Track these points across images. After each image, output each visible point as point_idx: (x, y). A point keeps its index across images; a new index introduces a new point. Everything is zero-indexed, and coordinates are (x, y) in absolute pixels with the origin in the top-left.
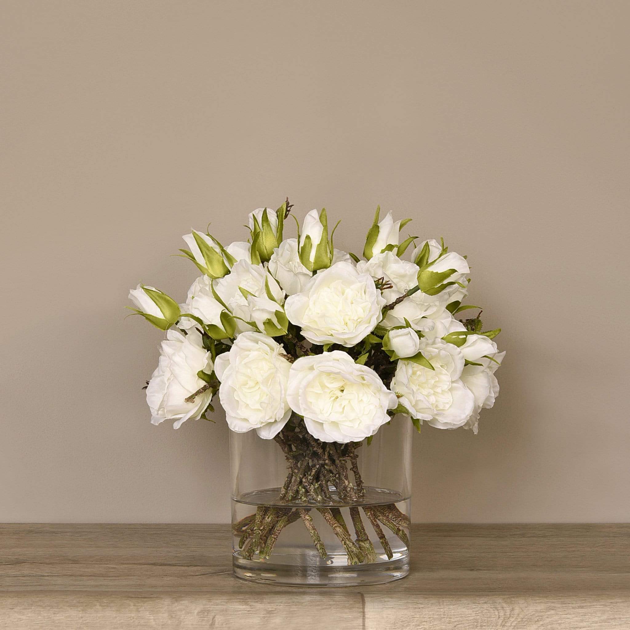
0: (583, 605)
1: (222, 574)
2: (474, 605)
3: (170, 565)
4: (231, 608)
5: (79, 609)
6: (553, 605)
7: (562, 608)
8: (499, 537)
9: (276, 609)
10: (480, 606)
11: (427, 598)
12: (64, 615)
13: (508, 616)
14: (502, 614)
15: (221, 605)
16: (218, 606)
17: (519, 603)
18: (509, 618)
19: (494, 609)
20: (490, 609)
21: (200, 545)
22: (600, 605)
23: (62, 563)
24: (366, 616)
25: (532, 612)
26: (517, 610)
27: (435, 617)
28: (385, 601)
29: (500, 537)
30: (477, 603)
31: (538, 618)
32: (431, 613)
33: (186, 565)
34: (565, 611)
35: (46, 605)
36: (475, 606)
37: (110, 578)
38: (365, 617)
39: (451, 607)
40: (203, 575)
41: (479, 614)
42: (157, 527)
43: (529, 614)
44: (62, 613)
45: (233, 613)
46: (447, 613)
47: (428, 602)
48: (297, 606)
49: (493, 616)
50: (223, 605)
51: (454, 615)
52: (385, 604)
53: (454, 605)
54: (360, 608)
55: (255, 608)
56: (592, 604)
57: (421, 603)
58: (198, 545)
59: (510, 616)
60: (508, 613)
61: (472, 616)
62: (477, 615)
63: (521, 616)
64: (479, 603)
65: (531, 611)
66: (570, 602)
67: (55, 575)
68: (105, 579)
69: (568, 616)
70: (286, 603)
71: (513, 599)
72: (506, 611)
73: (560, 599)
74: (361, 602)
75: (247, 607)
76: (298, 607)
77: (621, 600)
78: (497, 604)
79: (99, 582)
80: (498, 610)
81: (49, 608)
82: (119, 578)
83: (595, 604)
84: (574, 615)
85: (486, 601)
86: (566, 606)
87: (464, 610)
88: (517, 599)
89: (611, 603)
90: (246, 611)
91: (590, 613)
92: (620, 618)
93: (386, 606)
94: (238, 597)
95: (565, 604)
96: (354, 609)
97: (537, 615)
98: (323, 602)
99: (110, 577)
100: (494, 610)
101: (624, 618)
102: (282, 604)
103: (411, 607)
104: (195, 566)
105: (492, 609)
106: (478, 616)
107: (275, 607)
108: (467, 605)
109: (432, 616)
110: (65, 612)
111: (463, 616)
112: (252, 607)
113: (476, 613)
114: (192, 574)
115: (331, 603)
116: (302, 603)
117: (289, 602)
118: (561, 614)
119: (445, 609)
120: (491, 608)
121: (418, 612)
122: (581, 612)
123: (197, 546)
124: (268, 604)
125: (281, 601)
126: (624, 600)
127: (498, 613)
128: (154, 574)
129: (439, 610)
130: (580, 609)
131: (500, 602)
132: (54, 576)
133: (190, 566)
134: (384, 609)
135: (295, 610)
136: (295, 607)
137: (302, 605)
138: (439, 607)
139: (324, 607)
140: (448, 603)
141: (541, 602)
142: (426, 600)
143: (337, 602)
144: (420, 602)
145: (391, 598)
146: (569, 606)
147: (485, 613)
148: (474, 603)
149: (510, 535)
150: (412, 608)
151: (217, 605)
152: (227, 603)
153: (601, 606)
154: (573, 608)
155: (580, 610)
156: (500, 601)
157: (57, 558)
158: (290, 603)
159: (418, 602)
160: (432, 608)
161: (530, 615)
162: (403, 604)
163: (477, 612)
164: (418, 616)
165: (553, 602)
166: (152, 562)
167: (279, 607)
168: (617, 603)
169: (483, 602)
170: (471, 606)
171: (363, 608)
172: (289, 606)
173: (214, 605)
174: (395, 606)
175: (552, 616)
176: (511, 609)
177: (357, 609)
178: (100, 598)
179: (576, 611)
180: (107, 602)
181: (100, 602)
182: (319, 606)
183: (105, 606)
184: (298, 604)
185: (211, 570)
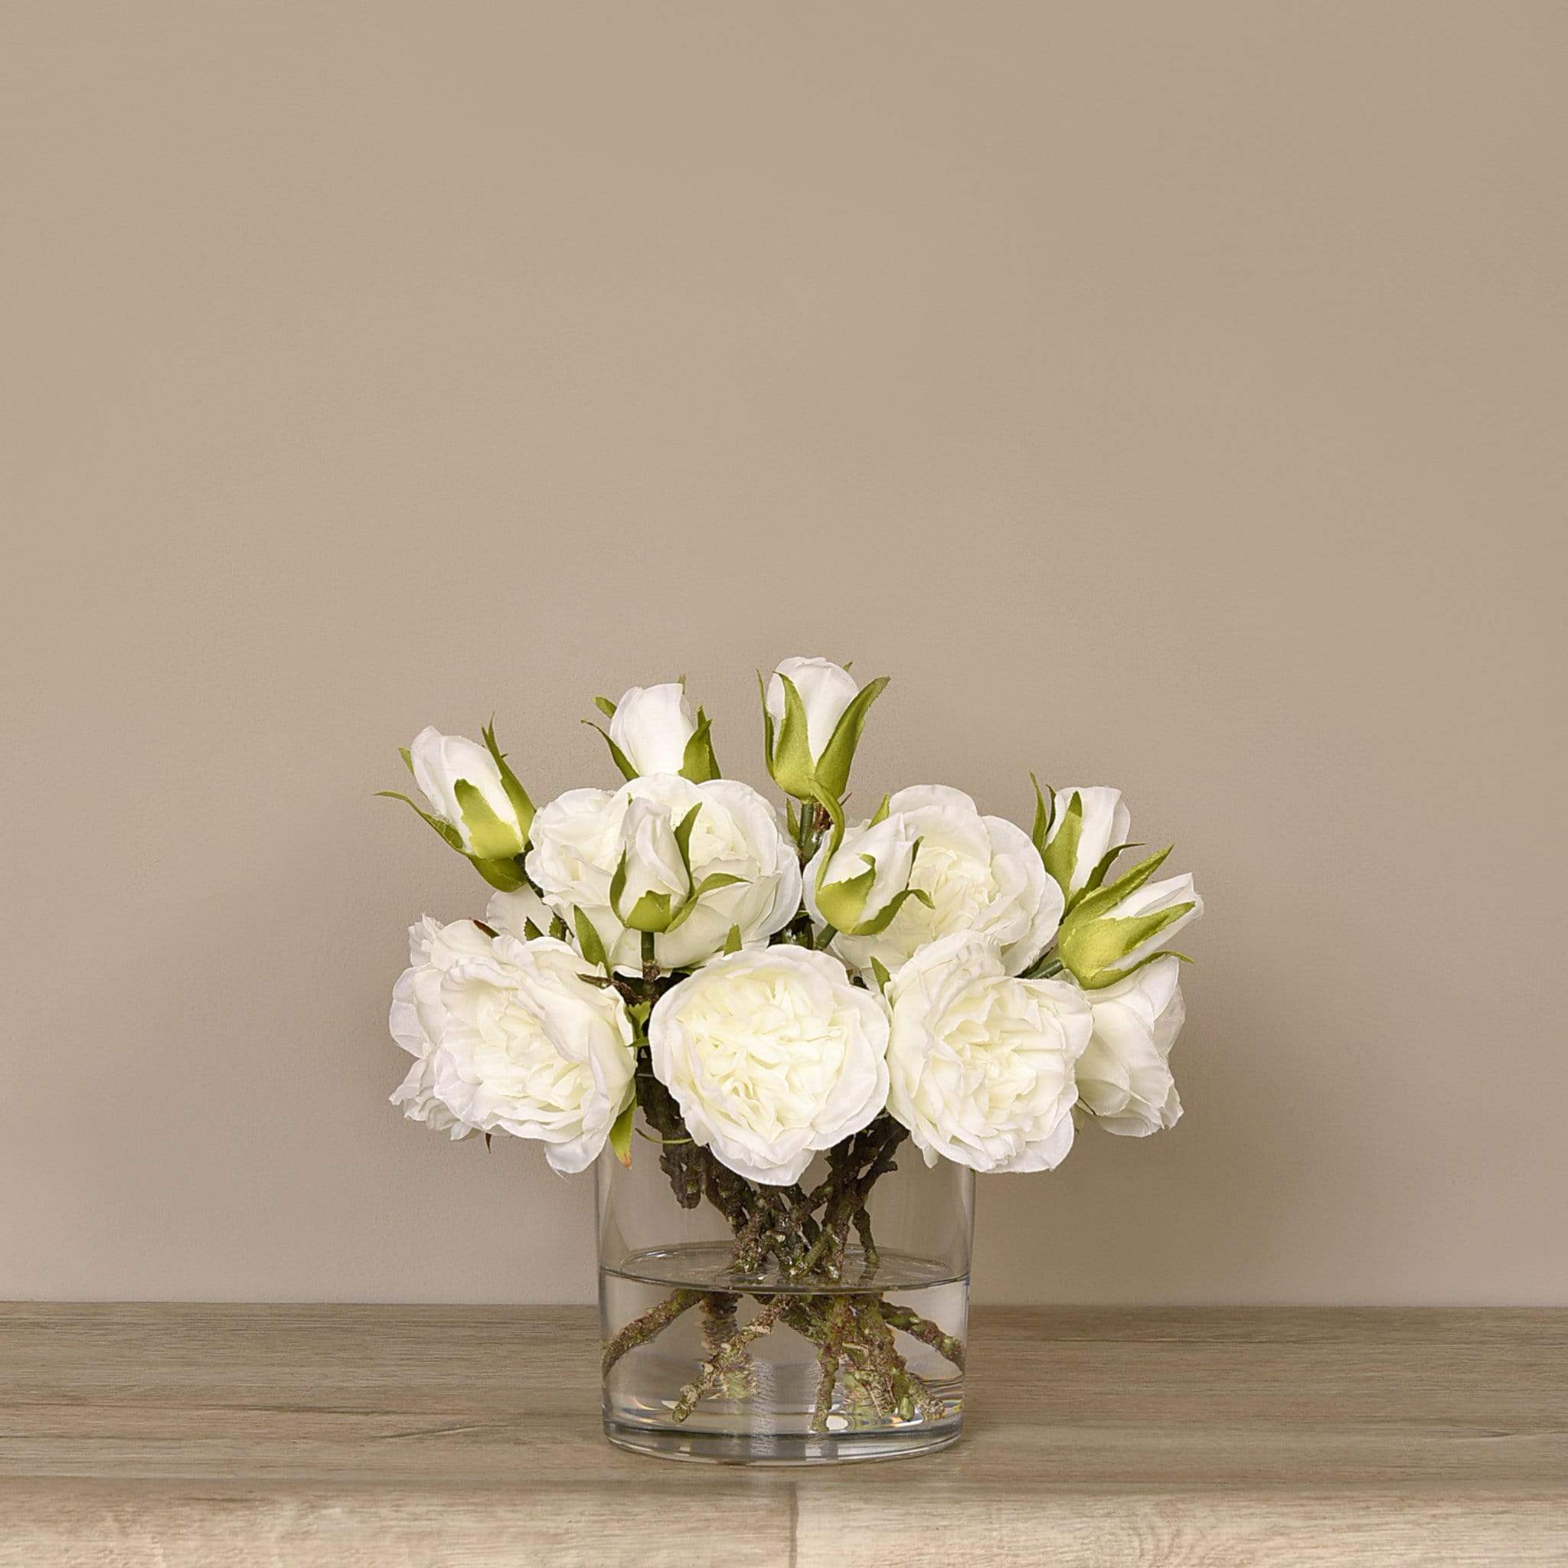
0: (1359, 1521)
1: (449, 1435)
2: (1078, 1520)
3: (320, 1410)
4: (453, 1526)
5: (61, 1529)
6: (1282, 1521)
7: (1307, 1530)
8: (1183, 1342)
9: (567, 1530)
10: (1093, 1525)
11: (958, 1502)
12: (20, 1543)
13: (1166, 1550)
14: (1149, 1545)
15: (427, 1519)
16: (418, 1523)
17: (1194, 1517)
18: (1166, 1558)
19: (1131, 1532)
20: (1120, 1532)
21: (408, 1359)
22: (1405, 1523)
23: (42, 1404)
24: (799, 1550)
25: (1228, 1540)
26: (1189, 1537)
27: (978, 1552)
28: (850, 1510)
30: (1086, 1516)
31: (1242, 1556)
32: (966, 1542)
33: (361, 1410)
34: (1312, 1537)
36: (1081, 1522)
37: (157, 1444)
38: (796, 1551)
39: (1020, 1525)
40: (399, 1436)
41: (1090, 1546)
42: (306, 1312)
43: (1218, 1546)
44: (16, 1539)
45: (455, 1541)
46: (1009, 1542)
47: (960, 1511)
48: (622, 1523)
49: (1126, 1552)
50: (431, 1520)
51: (1026, 1548)
52: (851, 1517)
53: (1026, 1520)
54: (784, 1528)
56: (1383, 1520)
57: (943, 1516)
58: (402, 1359)
59: (1171, 1552)
60: (1166, 1544)
61: (1073, 1552)
62: (1085, 1547)
63: (1199, 1551)
64: (1092, 1517)
65: (1225, 1537)
66: (1327, 1515)
67: (18, 1434)
68: (144, 1447)
69: (1321, 1552)
70: (593, 1515)
71: (1180, 1506)
72: (1161, 1538)
73: (1302, 1505)
74: (788, 1512)
75: (490, 1524)
76: (624, 1526)
77: (1458, 1510)
78: (1139, 1519)
79: (128, 1454)
80: (1140, 1535)
82: (183, 1443)
83: (1391, 1519)
84: (1334, 1550)
85: (1112, 1510)
86: (1316, 1526)
87: (1052, 1534)
88: (1192, 1506)
89: (1434, 1516)
91: (1377, 1545)
92: (1455, 1558)
93: (851, 1524)
94: (470, 1501)
95: (1315, 1519)
96: (770, 1531)
97: (1239, 1549)
98: (691, 1512)
99: (159, 1439)
100: (1129, 1535)
101: (1465, 1558)
102: (583, 1519)
103: (917, 1525)
104: (387, 1413)
105: (1124, 1532)
106: (1088, 1549)
107: (565, 1525)
108: (1061, 1522)
109: (968, 1551)
110: (25, 1536)
111: (1049, 1549)
113: (1082, 1544)
114: (373, 1433)
115: (708, 1514)
116: (636, 1515)
117: (603, 1512)
118: (1303, 1545)
119: (1005, 1532)
120: (1122, 1529)
121: (931, 1539)
122: (1353, 1540)
123: (400, 1363)
124: (547, 1517)
125: (580, 1510)
126: (1468, 1510)
127: (1141, 1541)
128: (275, 1433)
129: (987, 1533)
130: (1351, 1534)
131: (1146, 1513)
132: (17, 1437)
133: (373, 1412)
134: (846, 1530)
135: (618, 1532)
136: (616, 1524)
137: (633, 1519)
138: (990, 1527)
139: (690, 1525)
140: (1012, 1517)
141: (1252, 1514)
142: (957, 1506)
143: (725, 1511)
144: (941, 1511)
145: (867, 1501)
146: (1323, 1525)
147: (1106, 1542)
148: (1081, 1515)
149: (1214, 1337)
150: (918, 1527)
151: (416, 1520)
152: (441, 1513)
153: (1408, 1526)
154: (1334, 1531)
155: (1350, 1537)
156: (1148, 1510)
157: (34, 1392)
158: (603, 1515)
159: (935, 1513)
160: (969, 1528)
161: (1221, 1548)
162: (895, 1518)
163: (1086, 1541)
164: (933, 1551)
165: (1283, 1515)
166: (276, 1403)
167: (575, 1525)
168: (1448, 1516)
169: (1101, 1512)
170: (1072, 1524)
171: (793, 1528)
172: (603, 1521)
173: (408, 1520)
174: (875, 1523)
175: (1279, 1551)
176: (1175, 1532)
177: (776, 1531)
178: (119, 1501)
179: (1340, 1537)
180: (134, 1512)
181: (116, 1511)
182: (679, 1522)
183: (128, 1521)
184: (624, 1517)
185: (424, 1422)
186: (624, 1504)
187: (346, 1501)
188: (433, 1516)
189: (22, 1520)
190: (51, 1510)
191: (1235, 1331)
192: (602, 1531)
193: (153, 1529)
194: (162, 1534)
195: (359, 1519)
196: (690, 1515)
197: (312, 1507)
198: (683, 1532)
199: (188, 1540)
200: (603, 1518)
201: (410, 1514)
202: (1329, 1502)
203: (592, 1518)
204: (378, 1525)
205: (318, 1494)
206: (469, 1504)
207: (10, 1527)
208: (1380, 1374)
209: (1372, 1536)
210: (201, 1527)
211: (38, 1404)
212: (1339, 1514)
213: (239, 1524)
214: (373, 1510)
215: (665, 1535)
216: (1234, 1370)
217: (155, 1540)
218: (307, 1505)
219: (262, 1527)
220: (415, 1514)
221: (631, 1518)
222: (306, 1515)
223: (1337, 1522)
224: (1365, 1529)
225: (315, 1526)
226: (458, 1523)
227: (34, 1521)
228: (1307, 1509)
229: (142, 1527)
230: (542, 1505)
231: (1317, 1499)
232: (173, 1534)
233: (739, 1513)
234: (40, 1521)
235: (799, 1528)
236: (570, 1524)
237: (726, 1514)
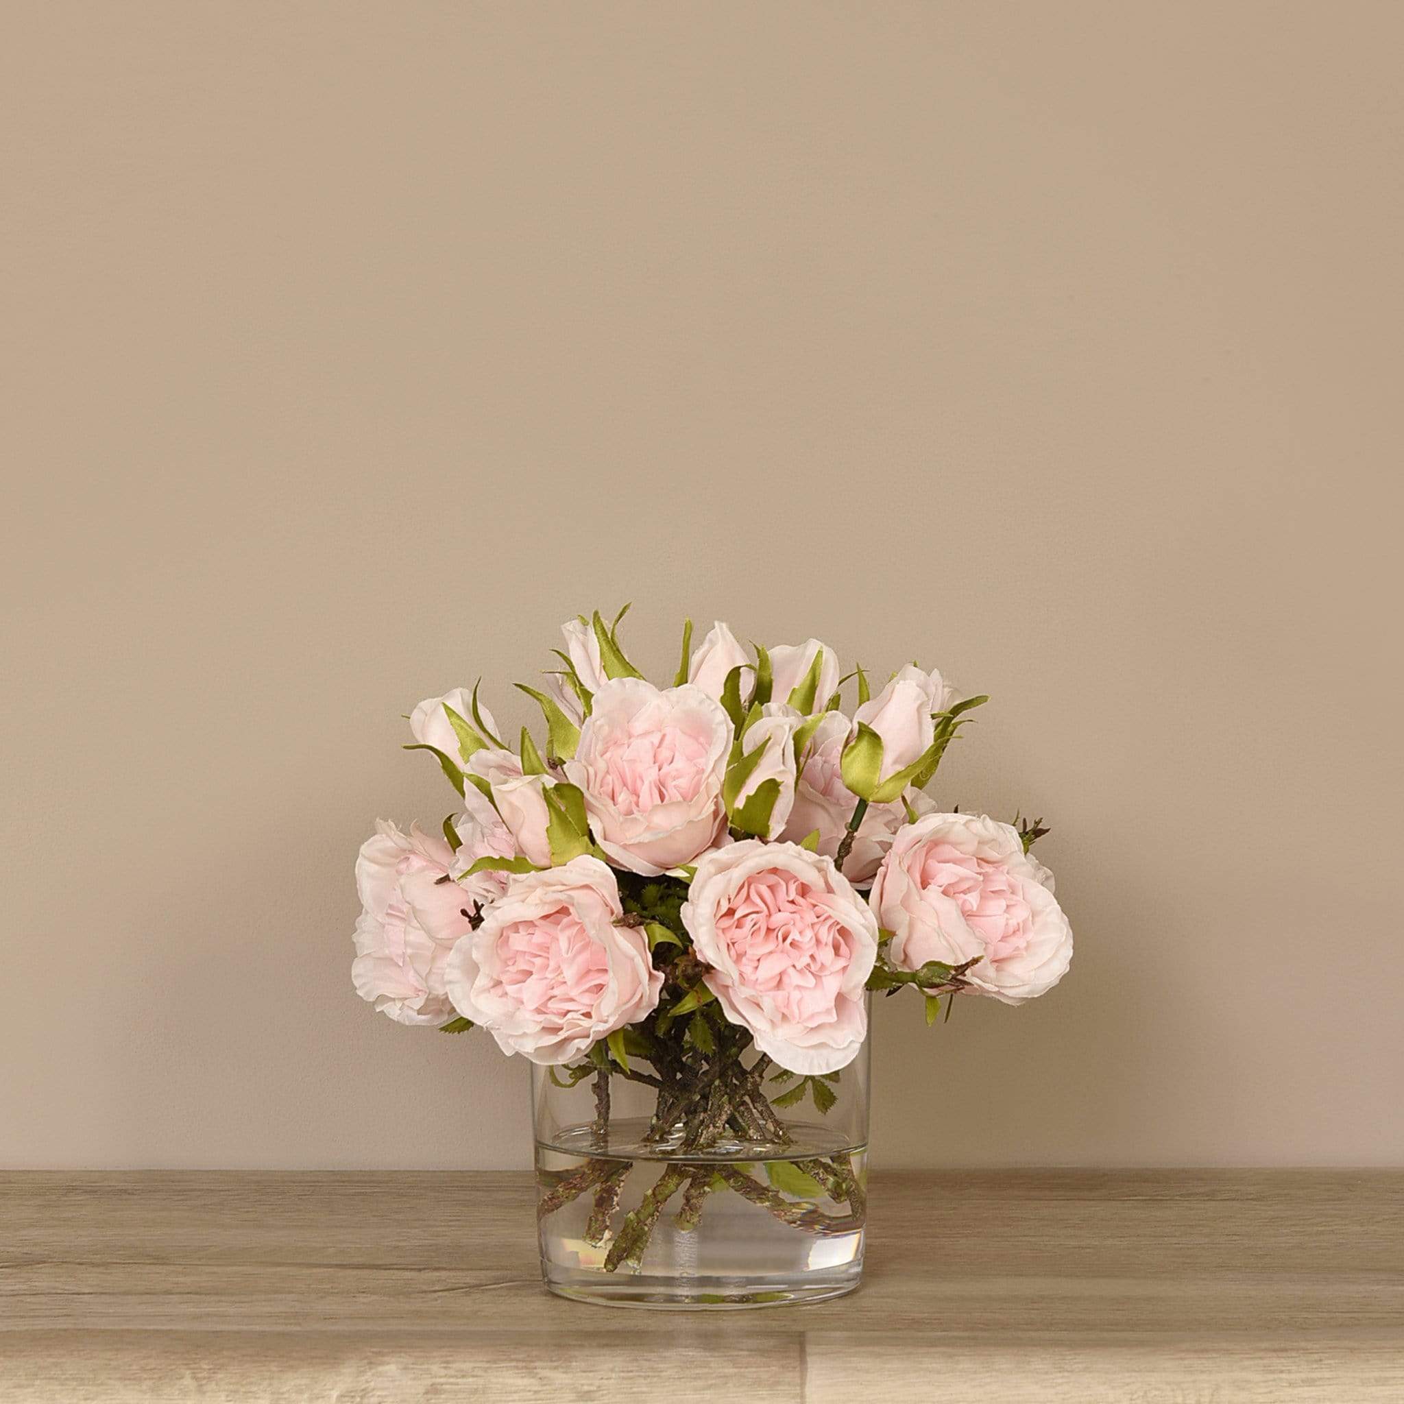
2: (1061, 1375)
4: (497, 1383)
5: (144, 1387)
9: (599, 1387)
15: (473, 1376)
16: (465, 1380)
21: (456, 1220)
29: (1157, 1200)
33: (414, 1267)
34: (1271, 1392)
35: (68, 1376)
36: (1062, 1377)
40: (449, 1290)
45: (498, 1398)
48: (649, 1380)
50: (476, 1376)
55: (550, 1385)
58: (451, 1221)
64: (1072, 1371)
66: (1284, 1368)
67: (107, 1291)
68: (220, 1301)
70: (623, 1372)
73: (1261, 1358)
74: (798, 1369)
75: (532, 1380)
76: (650, 1383)
79: (205, 1308)
81: (75, 1383)
82: (255, 1297)
86: (1274, 1380)
90: (530, 1391)
94: (513, 1357)
95: (1273, 1372)
96: (783, 1388)
98: (710, 1368)
102: (614, 1375)
104: (437, 1269)
107: (597, 1383)
110: (112, 1394)
112: (545, 1382)
114: (424, 1288)
115: (726, 1370)
116: (661, 1371)
117: (631, 1369)
123: (450, 1223)
124: (580, 1374)
125: (611, 1366)
130: (1306, 1388)
132: (104, 1293)
133: (425, 1269)
135: (644, 1389)
136: (643, 1381)
137: (658, 1376)
139: (710, 1382)
143: (741, 1368)
146: (1281, 1379)
150: (915, 1382)
151: (463, 1376)
152: (486, 1370)
154: (1290, 1385)
155: (1305, 1391)
158: (632, 1371)
159: (931, 1368)
165: (1244, 1368)
167: (605, 1382)
169: (1080, 1366)
170: (1054, 1379)
171: (802, 1384)
172: (631, 1378)
173: (456, 1377)
177: (787, 1388)
178: (196, 1358)
179: (1296, 1392)
180: (210, 1369)
181: (194, 1369)
182: (700, 1378)
183: (204, 1378)
184: (650, 1374)
185: (470, 1278)
186: (649, 1360)
187: (400, 1357)
188: (476, 1372)
189: (110, 1379)
190: (134, 1367)
191: (1201, 1190)
192: (631, 1388)
193: (227, 1387)
194: (236, 1392)
195: (412, 1376)
196: (710, 1371)
197: (371, 1363)
198: (704, 1389)
199: (259, 1398)
200: (631, 1374)
201: (457, 1371)
202: (1284, 1354)
203: (622, 1374)
204: (429, 1382)
205: (375, 1350)
206: (512, 1360)
207: (99, 1385)
208: (1330, 1228)
209: (1324, 1390)
210: (270, 1385)
211: (124, 1264)
212: (1294, 1368)
213: (304, 1381)
214: (426, 1366)
215: (688, 1393)
216: (1199, 1226)
217: (229, 1399)
218: (366, 1361)
219: (325, 1385)
220: (462, 1371)
221: (656, 1374)
222: (364, 1372)
223: (1293, 1376)
224: (1318, 1383)
225: (372, 1384)
226: (501, 1380)
227: (120, 1379)
228: (1265, 1361)
229: (217, 1385)
230: (576, 1362)
231: (1275, 1351)
232: (245, 1392)
233: (754, 1370)
234: (125, 1379)
235: (808, 1385)
236: (601, 1381)
237: (742, 1370)
